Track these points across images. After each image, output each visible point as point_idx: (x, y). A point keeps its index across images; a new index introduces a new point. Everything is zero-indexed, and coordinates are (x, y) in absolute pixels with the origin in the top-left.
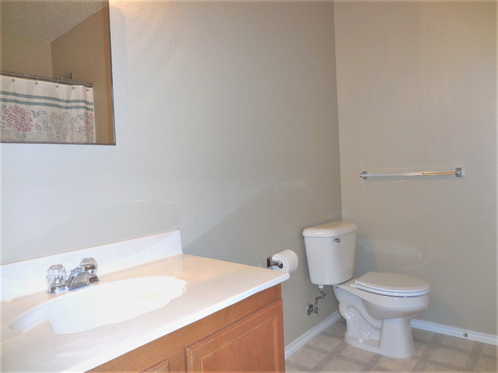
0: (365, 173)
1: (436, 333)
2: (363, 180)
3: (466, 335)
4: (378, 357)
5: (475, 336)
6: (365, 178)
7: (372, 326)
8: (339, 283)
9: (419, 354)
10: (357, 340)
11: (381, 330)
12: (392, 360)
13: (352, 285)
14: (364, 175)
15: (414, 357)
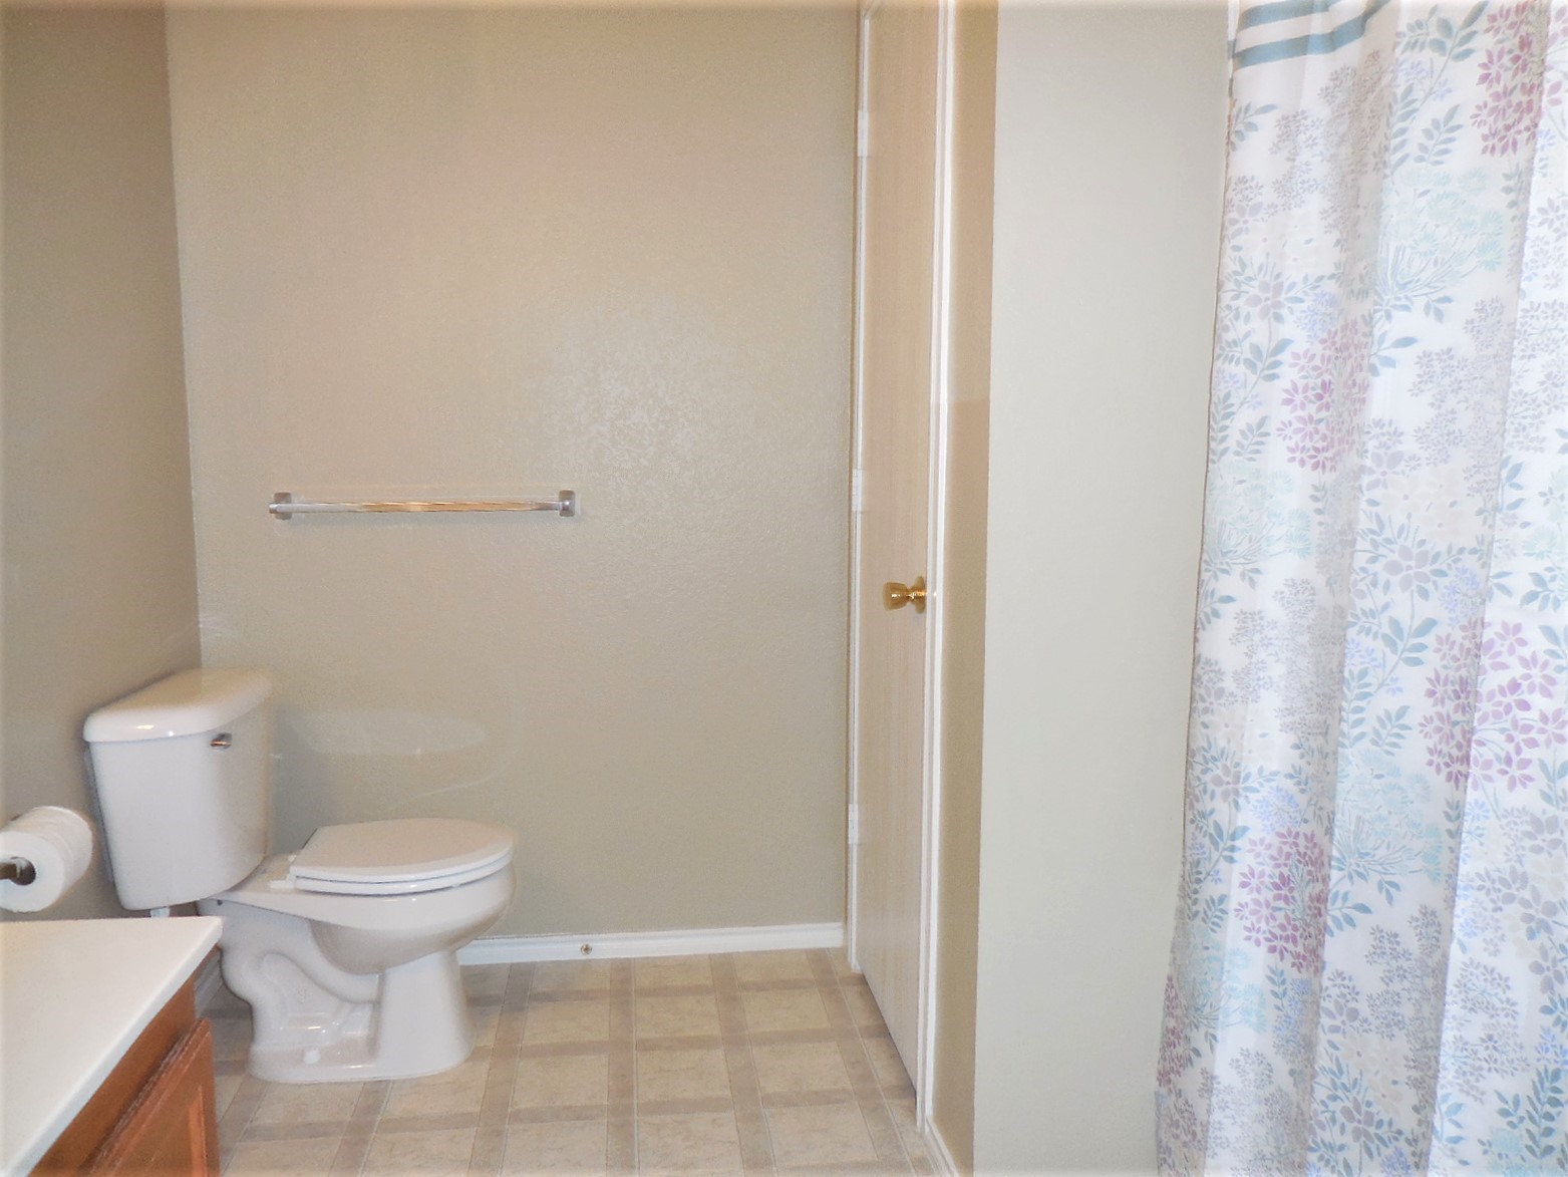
0: (283, 497)
1: (512, 965)
2: (279, 521)
3: (587, 949)
4: (375, 1092)
5: (611, 947)
6: (285, 516)
7: (343, 999)
8: (229, 887)
9: (488, 1040)
10: (299, 1057)
11: (377, 1004)
12: (417, 1085)
13: (276, 885)
14: (283, 506)
15: (475, 1055)
